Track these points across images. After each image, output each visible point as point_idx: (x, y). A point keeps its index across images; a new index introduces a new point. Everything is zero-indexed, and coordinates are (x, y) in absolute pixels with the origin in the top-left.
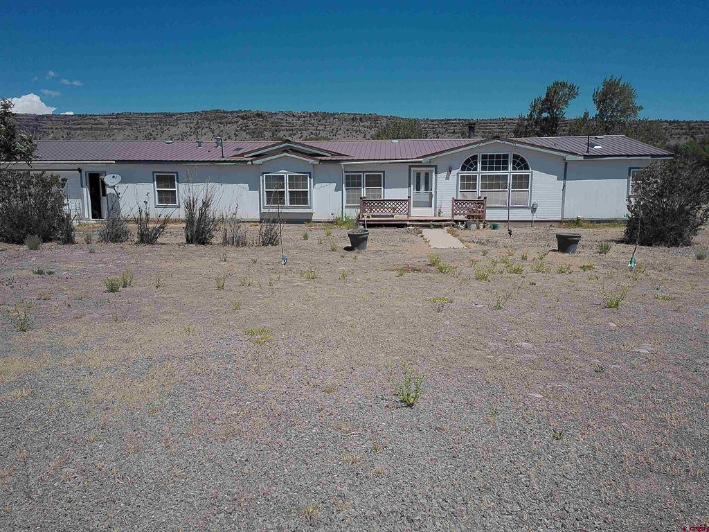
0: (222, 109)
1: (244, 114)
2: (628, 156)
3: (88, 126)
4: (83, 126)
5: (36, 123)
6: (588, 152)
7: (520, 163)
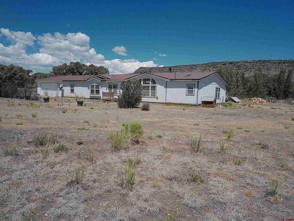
0: (215, 62)
1: (224, 63)
2: (184, 79)
3: (166, 71)
4: (164, 71)
5: (150, 70)
6: (175, 78)
7: (154, 82)
